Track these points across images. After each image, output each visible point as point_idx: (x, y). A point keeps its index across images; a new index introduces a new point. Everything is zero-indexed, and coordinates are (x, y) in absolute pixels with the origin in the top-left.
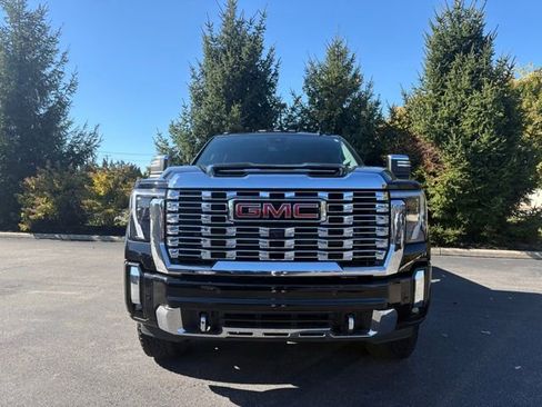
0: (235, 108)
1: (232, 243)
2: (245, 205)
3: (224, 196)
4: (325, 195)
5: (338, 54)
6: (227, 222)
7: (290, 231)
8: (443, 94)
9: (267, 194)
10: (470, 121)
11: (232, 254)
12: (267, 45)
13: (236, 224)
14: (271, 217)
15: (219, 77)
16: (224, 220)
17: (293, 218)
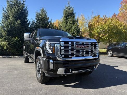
0: (19, 21)
1: (75, 53)
2: (78, 45)
3: (73, 43)
4: (90, 43)
5: (43, 11)
6: (74, 49)
7: (85, 50)
8: (67, 24)
9: (81, 43)
10: (72, 30)
11: (75, 55)
12: (26, 6)
13: (76, 49)
14: (82, 48)
15: (13, 12)
16: (73, 48)
17: (86, 48)
